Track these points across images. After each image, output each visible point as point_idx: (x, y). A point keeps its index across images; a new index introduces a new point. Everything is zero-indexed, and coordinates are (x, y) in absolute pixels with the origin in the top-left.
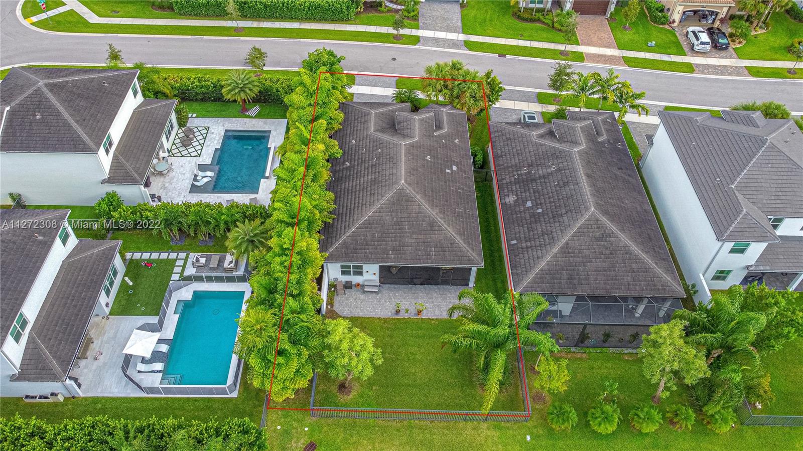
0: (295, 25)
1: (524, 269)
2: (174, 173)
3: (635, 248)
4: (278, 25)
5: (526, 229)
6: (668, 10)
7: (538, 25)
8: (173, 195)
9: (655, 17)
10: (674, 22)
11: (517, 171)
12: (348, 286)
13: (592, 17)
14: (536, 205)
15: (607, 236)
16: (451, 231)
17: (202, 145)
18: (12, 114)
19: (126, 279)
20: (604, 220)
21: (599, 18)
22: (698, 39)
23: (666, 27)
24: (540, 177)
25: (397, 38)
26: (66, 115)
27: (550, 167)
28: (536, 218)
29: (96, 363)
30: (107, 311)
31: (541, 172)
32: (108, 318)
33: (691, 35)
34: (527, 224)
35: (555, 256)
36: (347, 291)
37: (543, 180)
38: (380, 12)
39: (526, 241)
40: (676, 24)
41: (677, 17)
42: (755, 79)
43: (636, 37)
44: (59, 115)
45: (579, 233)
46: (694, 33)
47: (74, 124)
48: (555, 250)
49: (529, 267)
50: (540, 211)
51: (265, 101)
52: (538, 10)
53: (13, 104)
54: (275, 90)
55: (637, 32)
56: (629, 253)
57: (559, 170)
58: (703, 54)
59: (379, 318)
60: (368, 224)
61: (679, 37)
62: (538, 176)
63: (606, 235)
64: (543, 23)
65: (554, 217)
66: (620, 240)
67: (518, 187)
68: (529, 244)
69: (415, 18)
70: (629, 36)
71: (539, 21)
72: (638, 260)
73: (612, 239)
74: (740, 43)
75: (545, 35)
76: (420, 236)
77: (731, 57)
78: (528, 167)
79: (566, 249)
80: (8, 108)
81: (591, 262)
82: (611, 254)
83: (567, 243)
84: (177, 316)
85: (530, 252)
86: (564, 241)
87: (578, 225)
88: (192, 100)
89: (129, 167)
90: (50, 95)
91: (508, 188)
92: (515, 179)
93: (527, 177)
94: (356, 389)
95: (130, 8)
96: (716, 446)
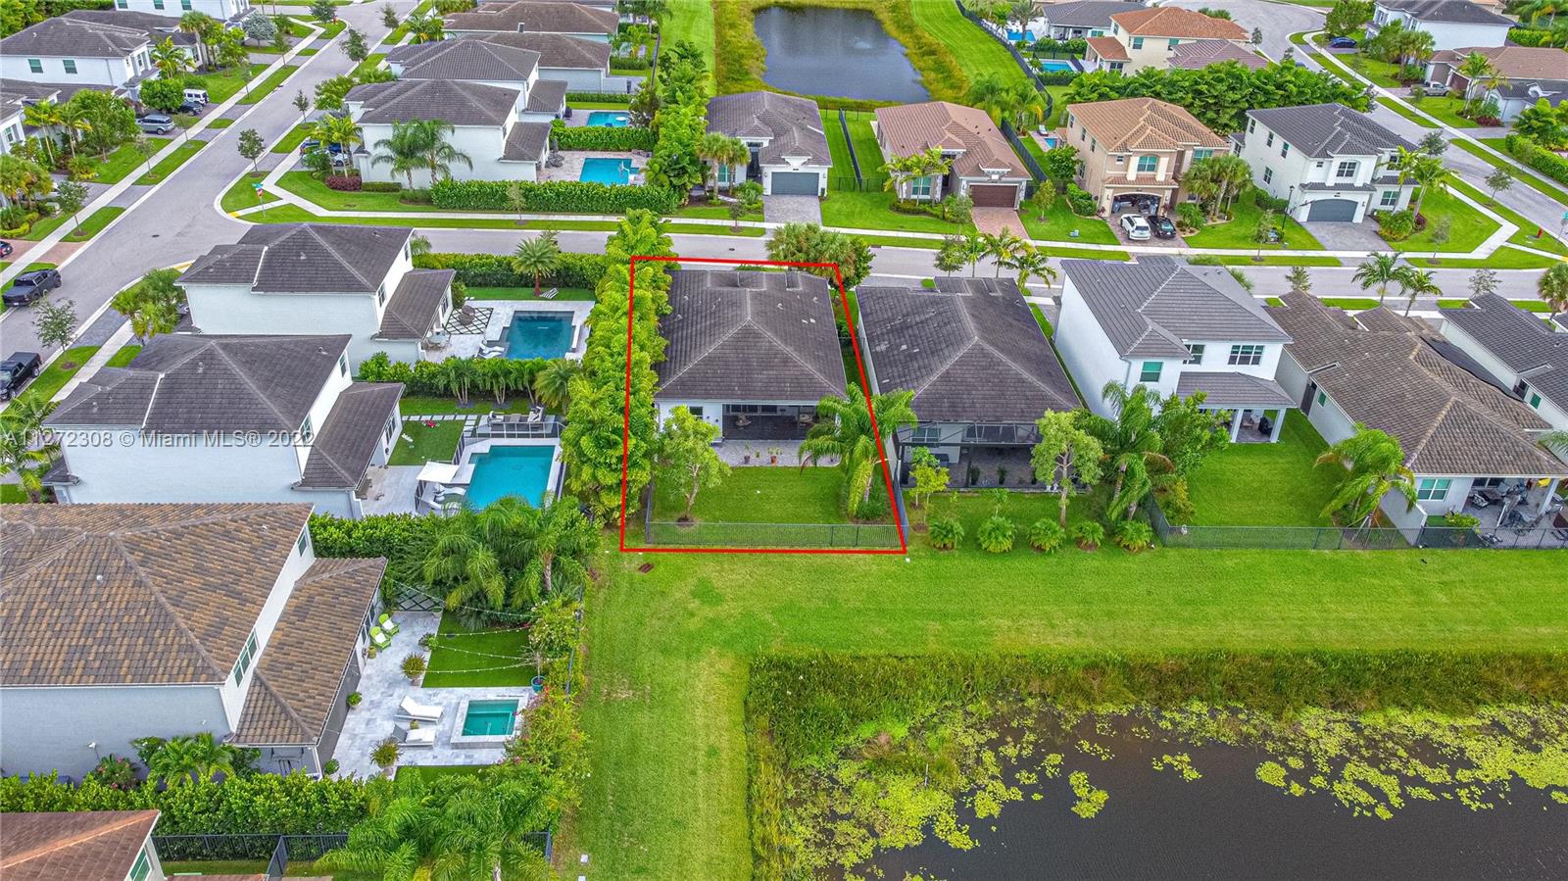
0: (598, 218)
3: (1026, 375)
4: (573, 218)
5: (900, 368)
6: (1096, 198)
7: (924, 217)
9: (1080, 206)
10: (1103, 210)
11: (890, 323)
13: (997, 209)
14: (912, 346)
16: (809, 367)
17: (486, 324)
18: (271, 254)
19: (404, 436)
20: (990, 348)
21: (1005, 210)
22: (1132, 225)
23: (1095, 217)
24: (917, 323)
25: (736, 230)
26: (337, 255)
27: (928, 312)
28: (913, 357)
29: (377, 504)
30: (387, 458)
31: (917, 319)
32: (386, 468)
33: (1125, 221)
34: (901, 364)
35: (934, 384)
37: (920, 325)
38: (711, 205)
39: (900, 378)
40: (1107, 214)
41: (1107, 204)
43: (1055, 228)
44: (329, 255)
45: (961, 363)
46: (1128, 219)
47: (346, 264)
48: (934, 378)
50: (916, 350)
51: (566, 285)
52: (922, 202)
53: (271, 245)
54: (578, 269)
55: (1056, 224)
56: (1022, 381)
57: (939, 313)
58: (1143, 242)
60: (709, 360)
61: (1112, 228)
62: (914, 323)
63: (993, 364)
64: (931, 215)
65: (932, 353)
66: (1010, 368)
67: (891, 336)
68: (904, 379)
69: (759, 211)
70: (1044, 227)
71: (925, 212)
72: (1031, 387)
73: (1001, 368)
74: (1191, 232)
75: (932, 226)
77: (1179, 246)
78: (903, 317)
79: (946, 377)
80: (266, 248)
81: (977, 390)
82: (1001, 381)
83: (947, 372)
84: (473, 466)
86: (943, 369)
87: (960, 354)
89: (406, 323)
90: (316, 235)
91: (878, 339)
92: (888, 329)
93: (902, 326)
94: (698, 522)
95: (370, 201)
96: (1132, 564)
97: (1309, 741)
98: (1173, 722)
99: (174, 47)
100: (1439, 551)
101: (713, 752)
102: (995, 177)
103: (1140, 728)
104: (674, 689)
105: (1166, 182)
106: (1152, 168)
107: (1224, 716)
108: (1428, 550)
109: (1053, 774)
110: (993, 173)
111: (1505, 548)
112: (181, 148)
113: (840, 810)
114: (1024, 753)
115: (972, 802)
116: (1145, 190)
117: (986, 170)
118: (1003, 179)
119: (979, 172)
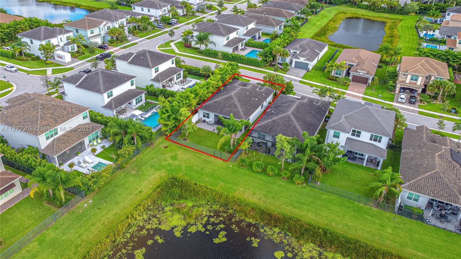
3: (297, 126)
7: (335, 82)
9: (388, 88)
10: (396, 91)
12: (204, 121)
13: (361, 84)
17: (186, 84)
18: (136, 55)
19: (144, 104)
21: (363, 85)
23: (393, 93)
26: (149, 59)
32: (133, 110)
35: (269, 122)
36: (203, 123)
38: (274, 67)
41: (397, 89)
42: (420, 115)
43: (375, 93)
44: (147, 58)
47: (149, 61)
48: (270, 120)
52: (337, 77)
55: (377, 92)
58: (401, 103)
61: (395, 97)
63: (290, 121)
64: (337, 81)
69: (286, 71)
70: (372, 92)
74: (424, 104)
79: (273, 121)
81: (280, 127)
86: (274, 119)
87: (282, 116)
88: (192, 74)
89: (160, 78)
90: (147, 54)
94: (188, 141)
95: (191, 51)
96: (293, 187)
97: (300, 251)
98: (265, 231)
99: (175, 9)
100: (403, 217)
101: (141, 192)
102: (361, 74)
103: (253, 228)
104: (145, 175)
105: (420, 86)
106: (416, 80)
107: (282, 235)
108: (399, 216)
109: (218, 229)
110: (361, 72)
111: (431, 225)
112: (163, 32)
113: (158, 216)
114: (216, 221)
115: (190, 227)
116: (412, 87)
117: (359, 71)
118: (364, 75)
119: (356, 71)
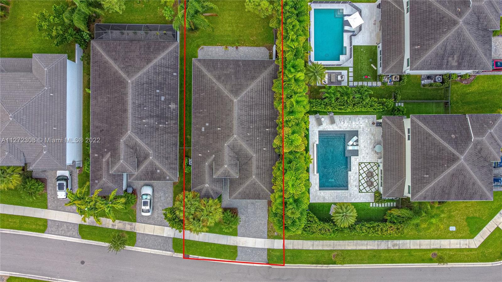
1: (172, 54)
2: (371, 148)
5: (167, 81)
8: (367, 129)
11: (165, 127)
14: (159, 96)
15: (125, 68)
16: (209, 75)
17: (360, 175)
20: (124, 75)
24: (153, 117)
27: (146, 123)
28: (160, 86)
31: (152, 121)
34: (166, 84)
35: (155, 58)
37: (152, 114)
39: (168, 72)
48: (154, 62)
49: (170, 54)
50: (158, 91)
53: (471, 144)
57: (141, 118)
59: (246, 46)
62: (154, 119)
65: (151, 83)
66: (118, 66)
67: (167, 114)
68: (167, 69)
73: (122, 66)
76: (226, 72)
78: (158, 128)
80: (473, 140)
82: (124, 59)
83: (147, 64)
84: (344, 45)
85: (167, 64)
86: (149, 66)
91: (173, 115)
92: (168, 121)
93: (160, 120)
